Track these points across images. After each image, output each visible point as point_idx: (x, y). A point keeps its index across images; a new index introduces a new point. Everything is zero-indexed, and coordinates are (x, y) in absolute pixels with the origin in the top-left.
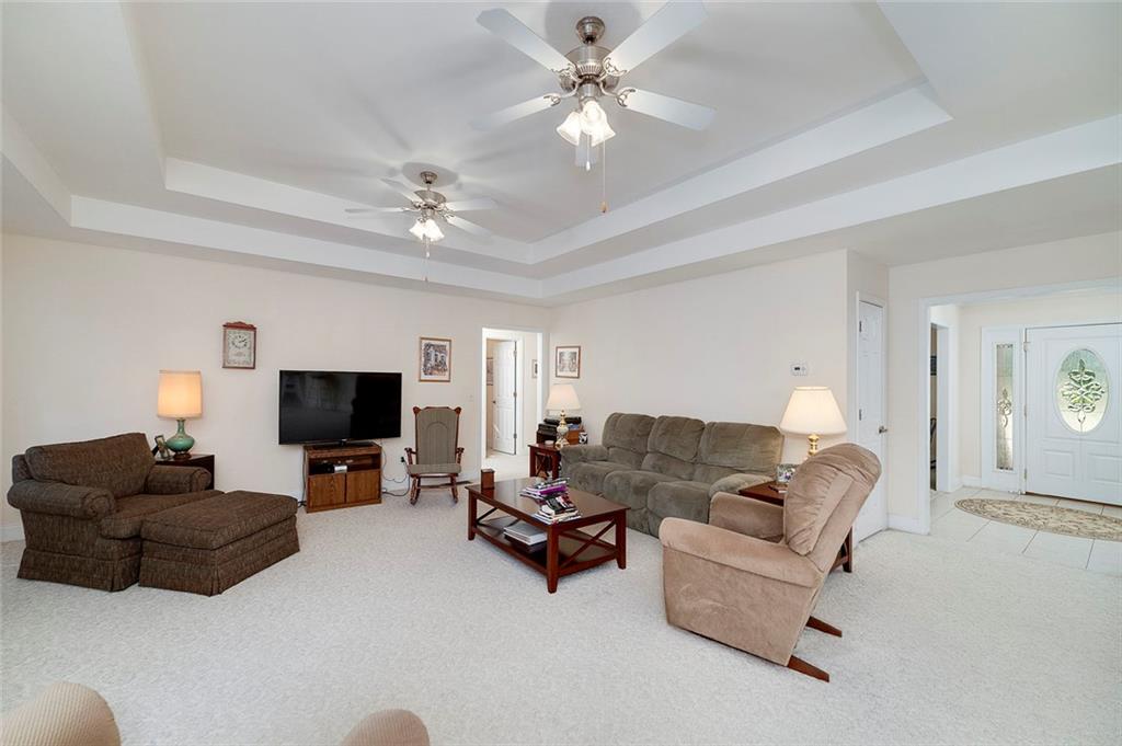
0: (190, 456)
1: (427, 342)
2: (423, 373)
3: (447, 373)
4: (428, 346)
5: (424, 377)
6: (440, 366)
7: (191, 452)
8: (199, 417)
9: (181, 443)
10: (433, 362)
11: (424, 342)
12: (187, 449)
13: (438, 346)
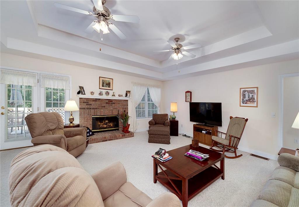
0: (175, 120)
1: (244, 89)
2: (242, 103)
3: (256, 103)
4: (245, 91)
5: (242, 104)
6: (251, 100)
7: (176, 119)
8: (176, 112)
9: (174, 117)
10: (247, 98)
11: (242, 90)
12: (175, 118)
13: (250, 91)
